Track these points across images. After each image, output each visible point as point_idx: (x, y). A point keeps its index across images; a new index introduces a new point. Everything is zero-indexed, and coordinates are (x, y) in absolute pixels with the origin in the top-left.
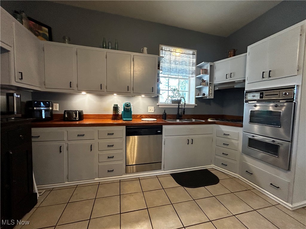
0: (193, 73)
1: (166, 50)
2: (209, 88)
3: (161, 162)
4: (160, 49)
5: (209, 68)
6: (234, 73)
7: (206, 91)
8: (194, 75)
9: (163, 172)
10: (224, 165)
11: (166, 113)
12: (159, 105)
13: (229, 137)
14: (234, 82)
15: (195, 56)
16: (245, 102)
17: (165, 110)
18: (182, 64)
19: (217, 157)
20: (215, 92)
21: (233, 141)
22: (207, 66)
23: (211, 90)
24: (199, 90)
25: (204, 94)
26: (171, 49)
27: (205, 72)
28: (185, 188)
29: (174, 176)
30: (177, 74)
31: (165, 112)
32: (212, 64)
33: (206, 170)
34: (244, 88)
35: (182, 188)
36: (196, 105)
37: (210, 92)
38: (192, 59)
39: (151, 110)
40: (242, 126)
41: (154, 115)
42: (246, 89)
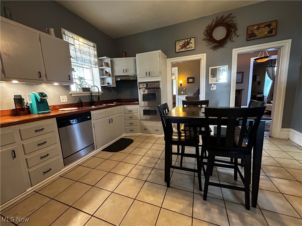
0: (96, 64)
1: (68, 35)
2: (112, 78)
3: (94, 143)
4: (62, 33)
5: (110, 63)
6: (128, 69)
7: (109, 80)
8: (97, 66)
9: (97, 151)
10: (132, 131)
11: (82, 101)
12: (71, 94)
13: (132, 112)
14: (128, 76)
15: (95, 49)
16: (139, 89)
17: (80, 99)
18: (86, 54)
19: (126, 127)
20: (117, 82)
21: (135, 114)
22: (107, 60)
23: (113, 81)
24: (103, 80)
25: (108, 83)
26: (74, 36)
27: (107, 65)
28: (120, 152)
29: (106, 150)
30: (83, 64)
31: (80, 100)
32: (111, 59)
33: (122, 138)
34: (136, 80)
35: (117, 153)
36: (103, 92)
37: (113, 82)
38: (93, 51)
39: (64, 99)
40: (138, 104)
41: (69, 104)
42: (138, 81)
